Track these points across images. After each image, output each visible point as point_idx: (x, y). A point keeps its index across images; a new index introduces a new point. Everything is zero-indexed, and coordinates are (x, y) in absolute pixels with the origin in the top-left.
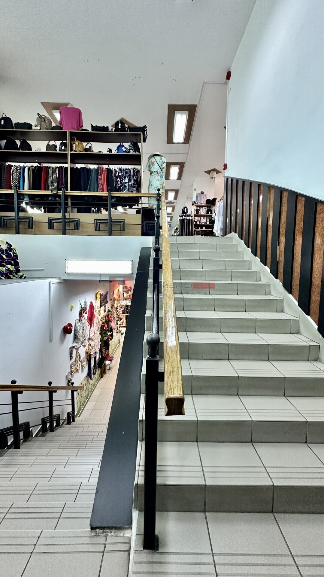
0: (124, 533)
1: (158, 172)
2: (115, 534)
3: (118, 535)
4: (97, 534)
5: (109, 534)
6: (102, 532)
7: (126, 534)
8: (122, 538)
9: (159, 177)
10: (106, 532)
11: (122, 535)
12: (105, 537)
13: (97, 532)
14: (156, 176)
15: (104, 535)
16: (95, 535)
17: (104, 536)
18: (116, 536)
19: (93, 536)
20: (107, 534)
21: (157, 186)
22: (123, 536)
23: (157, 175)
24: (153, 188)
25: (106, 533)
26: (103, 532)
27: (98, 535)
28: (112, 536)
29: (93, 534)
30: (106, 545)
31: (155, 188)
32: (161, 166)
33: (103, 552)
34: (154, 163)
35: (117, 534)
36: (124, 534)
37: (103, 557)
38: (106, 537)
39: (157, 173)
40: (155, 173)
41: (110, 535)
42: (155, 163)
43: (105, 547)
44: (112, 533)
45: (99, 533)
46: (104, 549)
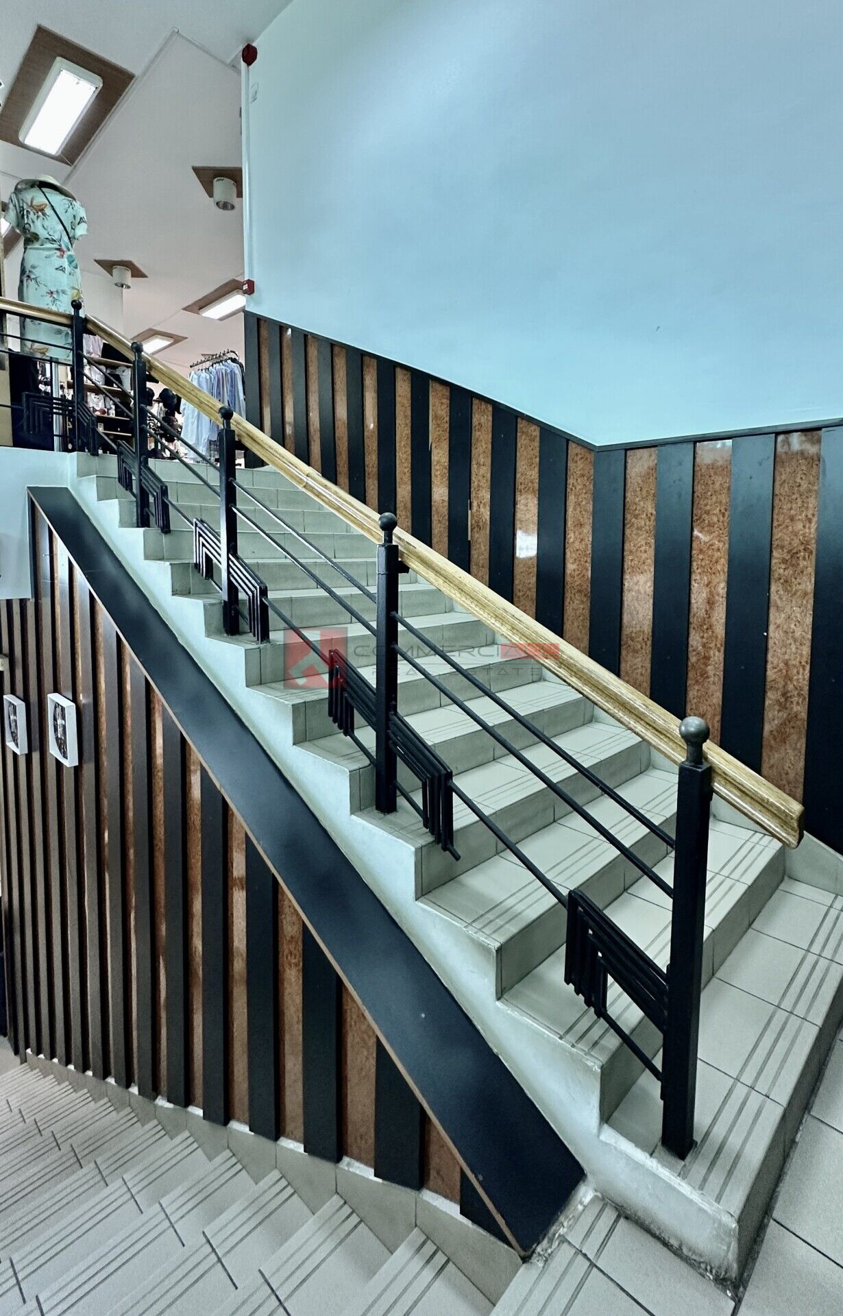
0: (581, 1199)
1: (60, 246)
2: (570, 1219)
3: (576, 1214)
4: (546, 1255)
5: (562, 1231)
6: (548, 1242)
7: (583, 1199)
8: (586, 1211)
9: (65, 262)
10: (554, 1235)
11: (580, 1208)
12: (563, 1242)
13: (541, 1253)
14: (52, 255)
15: (557, 1243)
16: (546, 1261)
17: (559, 1244)
18: (577, 1219)
19: (543, 1267)
20: (560, 1235)
21: (61, 289)
22: (585, 1207)
23: (58, 253)
24: (44, 294)
25: (557, 1236)
26: (551, 1241)
27: (549, 1255)
28: (571, 1228)
29: (541, 1264)
30: (581, 1251)
31: (52, 293)
32: (69, 229)
33: (593, 1265)
34: (42, 210)
35: (573, 1216)
36: (581, 1203)
37: (601, 1271)
38: (563, 1240)
39: (56, 246)
40: (48, 245)
41: (565, 1230)
42: (48, 211)
43: (585, 1255)
44: (565, 1224)
45: (546, 1250)
46: (589, 1259)
